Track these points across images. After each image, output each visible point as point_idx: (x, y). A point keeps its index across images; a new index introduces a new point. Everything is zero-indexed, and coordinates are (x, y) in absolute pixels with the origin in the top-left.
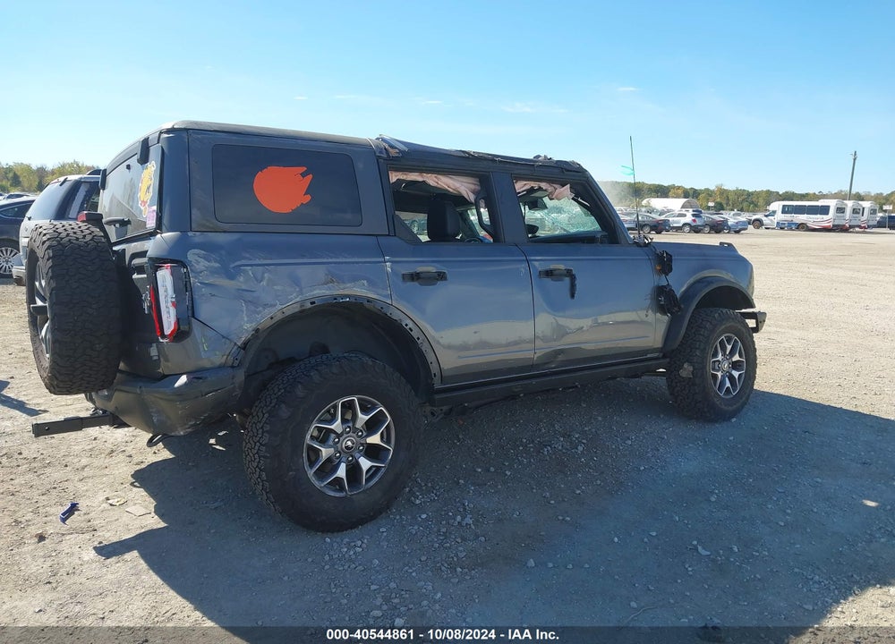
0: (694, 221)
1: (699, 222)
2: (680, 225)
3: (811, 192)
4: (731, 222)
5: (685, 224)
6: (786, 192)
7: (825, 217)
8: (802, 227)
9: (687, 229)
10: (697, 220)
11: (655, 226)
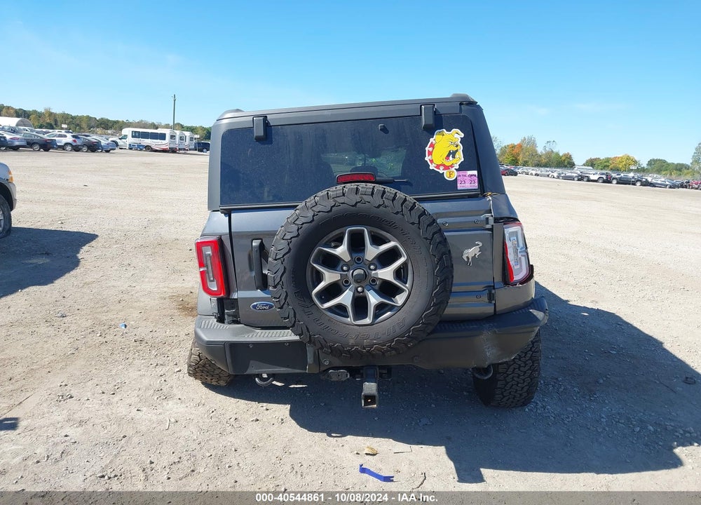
0: (75, 141)
1: (79, 142)
2: (62, 144)
3: (120, 120)
4: (103, 143)
5: (67, 144)
6: (102, 119)
7: (164, 142)
8: (148, 148)
9: (69, 148)
10: (76, 140)
11: (44, 145)
